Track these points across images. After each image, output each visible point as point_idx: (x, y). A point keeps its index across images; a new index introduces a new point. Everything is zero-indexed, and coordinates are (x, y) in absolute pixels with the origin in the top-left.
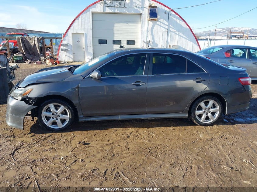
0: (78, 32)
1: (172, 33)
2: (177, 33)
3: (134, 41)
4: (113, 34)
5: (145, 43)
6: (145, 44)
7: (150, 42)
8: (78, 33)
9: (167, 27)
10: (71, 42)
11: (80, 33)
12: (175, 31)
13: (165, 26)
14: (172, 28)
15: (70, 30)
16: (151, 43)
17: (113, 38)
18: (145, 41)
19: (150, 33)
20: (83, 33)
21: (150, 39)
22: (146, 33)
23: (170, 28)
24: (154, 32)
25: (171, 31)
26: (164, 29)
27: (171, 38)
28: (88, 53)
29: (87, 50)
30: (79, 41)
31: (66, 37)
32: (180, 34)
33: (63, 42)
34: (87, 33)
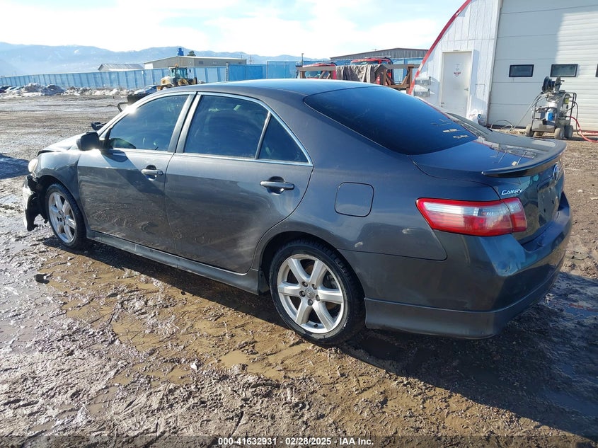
0: (458, 49)
4: (554, 47)
8: (456, 52)
10: (438, 76)
11: (463, 49)
15: (439, 44)
17: (554, 59)
20: (469, 49)
28: (475, 100)
29: (474, 92)
30: (459, 71)
31: (430, 64)
33: (420, 75)
34: (478, 50)
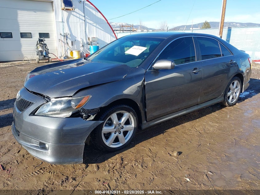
1: (90, 25)
2: (95, 25)
3: (48, 33)
5: (62, 35)
6: (63, 37)
7: (68, 34)
9: (83, 18)
12: (92, 22)
13: (81, 17)
14: (89, 19)
16: (69, 36)
17: (20, 30)
18: (62, 34)
19: (66, 24)
21: (67, 31)
22: (61, 24)
23: (87, 19)
24: (70, 23)
25: (88, 23)
26: (81, 21)
27: (89, 29)
32: (97, 26)
